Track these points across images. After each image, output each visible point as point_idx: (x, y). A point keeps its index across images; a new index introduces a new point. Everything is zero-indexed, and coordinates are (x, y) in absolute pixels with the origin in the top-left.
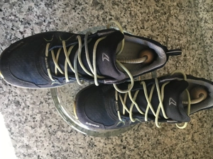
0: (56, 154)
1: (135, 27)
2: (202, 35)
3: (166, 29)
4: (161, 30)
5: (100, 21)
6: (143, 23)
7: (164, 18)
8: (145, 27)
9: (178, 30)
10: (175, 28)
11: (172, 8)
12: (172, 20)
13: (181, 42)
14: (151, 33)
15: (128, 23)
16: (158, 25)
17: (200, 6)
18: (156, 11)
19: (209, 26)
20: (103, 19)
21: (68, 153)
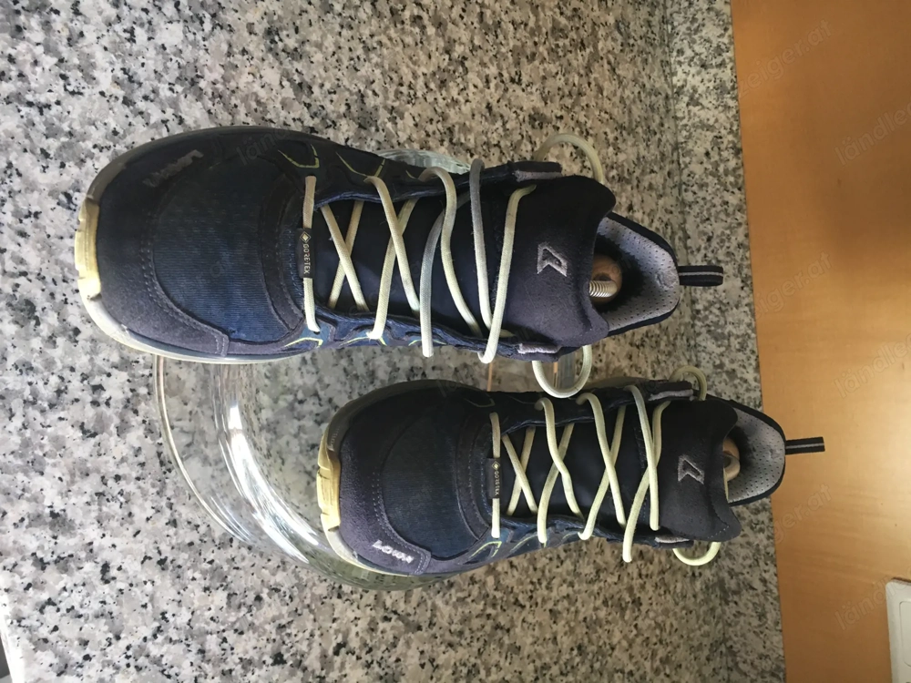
0: (183, 558)
1: (493, 70)
2: (676, 147)
3: (584, 101)
4: (568, 102)
5: (380, 16)
6: (518, 63)
7: (578, 60)
8: (525, 79)
9: (615, 112)
10: (607, 105)
11: (601, 32)
12: (600, 72)
13: (622, 157)
14: (540, 104)
15: (474, 49)
16: (560, 82)
17: (677, 43)
18: (557, 31)
19: (703, 114)
20: (393, 11)
21: (231, 552)
